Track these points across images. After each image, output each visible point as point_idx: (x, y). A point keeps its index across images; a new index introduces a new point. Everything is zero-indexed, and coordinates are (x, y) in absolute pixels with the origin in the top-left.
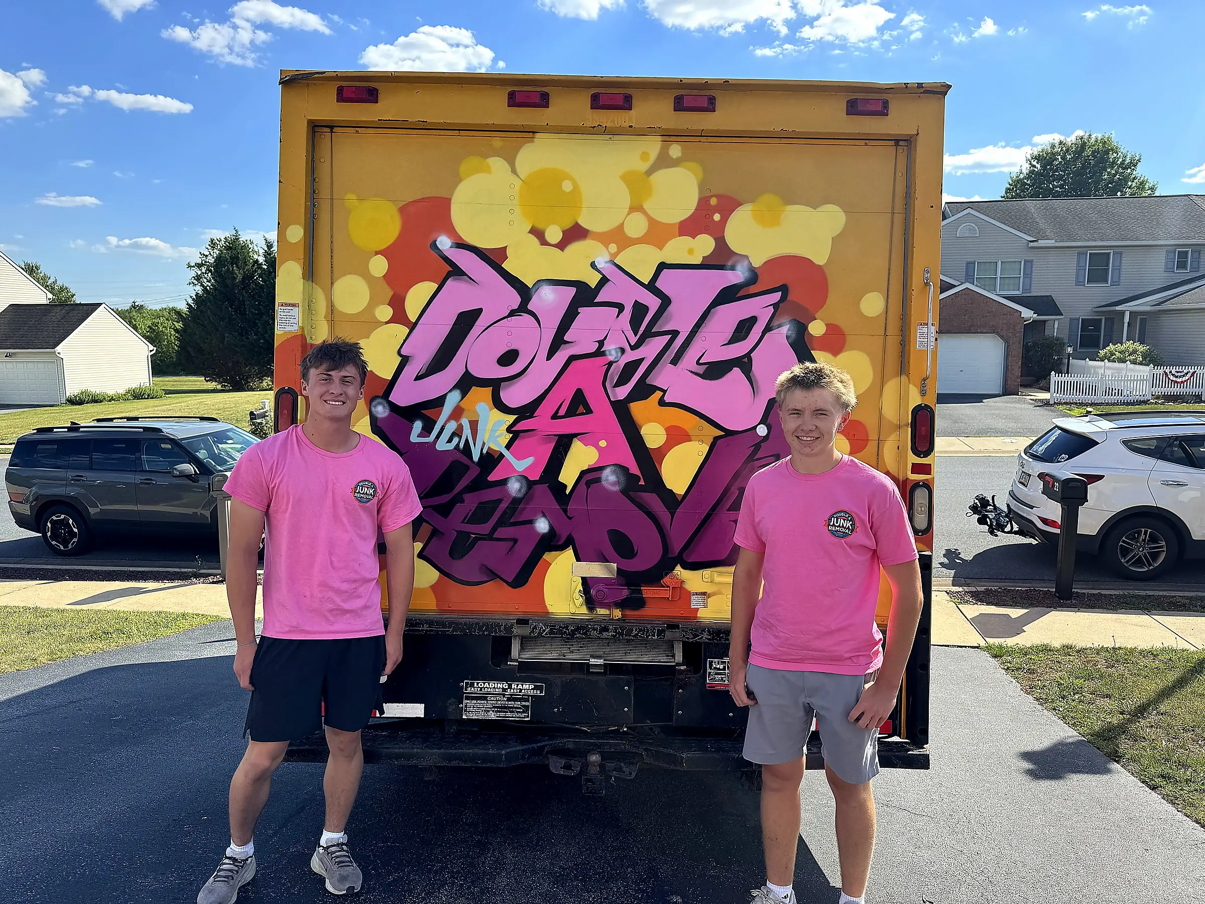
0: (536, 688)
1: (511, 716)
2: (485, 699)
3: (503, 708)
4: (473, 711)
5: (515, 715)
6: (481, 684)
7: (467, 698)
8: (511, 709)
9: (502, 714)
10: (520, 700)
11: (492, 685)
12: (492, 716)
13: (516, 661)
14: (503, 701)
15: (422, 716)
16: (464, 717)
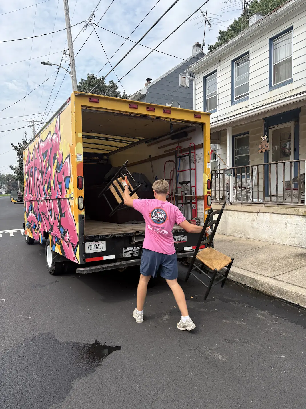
0: (139, 248)
1: (134, 255)
2: (128, 252)
3: (132, 254)
4: (126, 255)
5: (135, 255)
6: (127, 248)
7: (124, 252)
8: (134, 253)
9: (132, 255)
10: (136, 251)
11: (130, 248)
12: (130, 256)
13: (134, 242)
14: (132, 252)
15: (114, 258)
16: (124, 257)
